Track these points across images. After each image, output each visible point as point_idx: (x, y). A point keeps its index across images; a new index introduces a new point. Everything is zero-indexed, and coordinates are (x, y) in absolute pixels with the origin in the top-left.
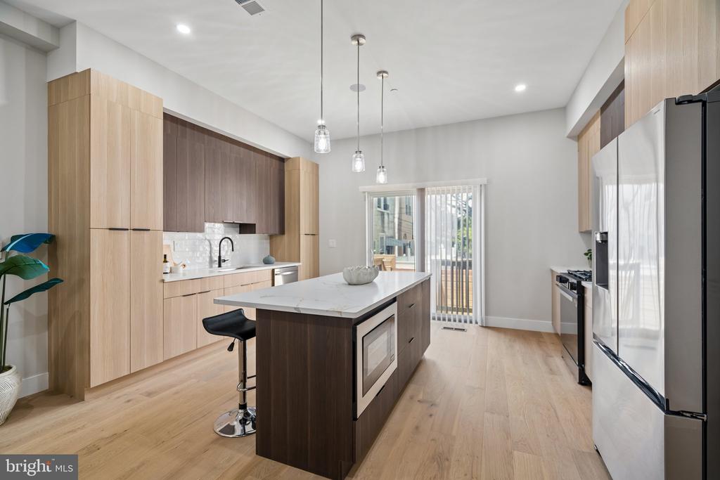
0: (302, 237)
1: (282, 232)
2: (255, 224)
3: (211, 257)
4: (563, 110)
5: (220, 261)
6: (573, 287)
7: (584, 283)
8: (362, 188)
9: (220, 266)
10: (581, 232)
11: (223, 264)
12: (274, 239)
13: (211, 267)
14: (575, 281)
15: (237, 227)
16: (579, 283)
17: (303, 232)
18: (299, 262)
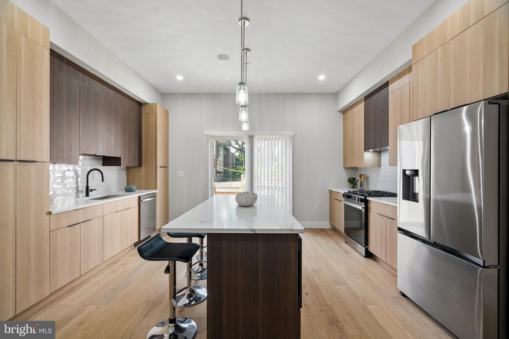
0: (158, 169)
1: (140, 165)
2: (120, 158)
3: (77, 188)
4: (335, 95)
5: (88, 191)
6: (362, 201)
7: (368, 198)
8: (207, 133)
9: (87, 195)
10: (345, 168)
11: (90, 193)
12: (131, 170)
13: (78, 196)
14: (363, 197)
15: (100, 160)
16: (365, 198)
17: (158, 165)
18: (156, 189)
